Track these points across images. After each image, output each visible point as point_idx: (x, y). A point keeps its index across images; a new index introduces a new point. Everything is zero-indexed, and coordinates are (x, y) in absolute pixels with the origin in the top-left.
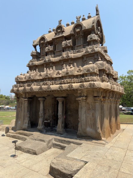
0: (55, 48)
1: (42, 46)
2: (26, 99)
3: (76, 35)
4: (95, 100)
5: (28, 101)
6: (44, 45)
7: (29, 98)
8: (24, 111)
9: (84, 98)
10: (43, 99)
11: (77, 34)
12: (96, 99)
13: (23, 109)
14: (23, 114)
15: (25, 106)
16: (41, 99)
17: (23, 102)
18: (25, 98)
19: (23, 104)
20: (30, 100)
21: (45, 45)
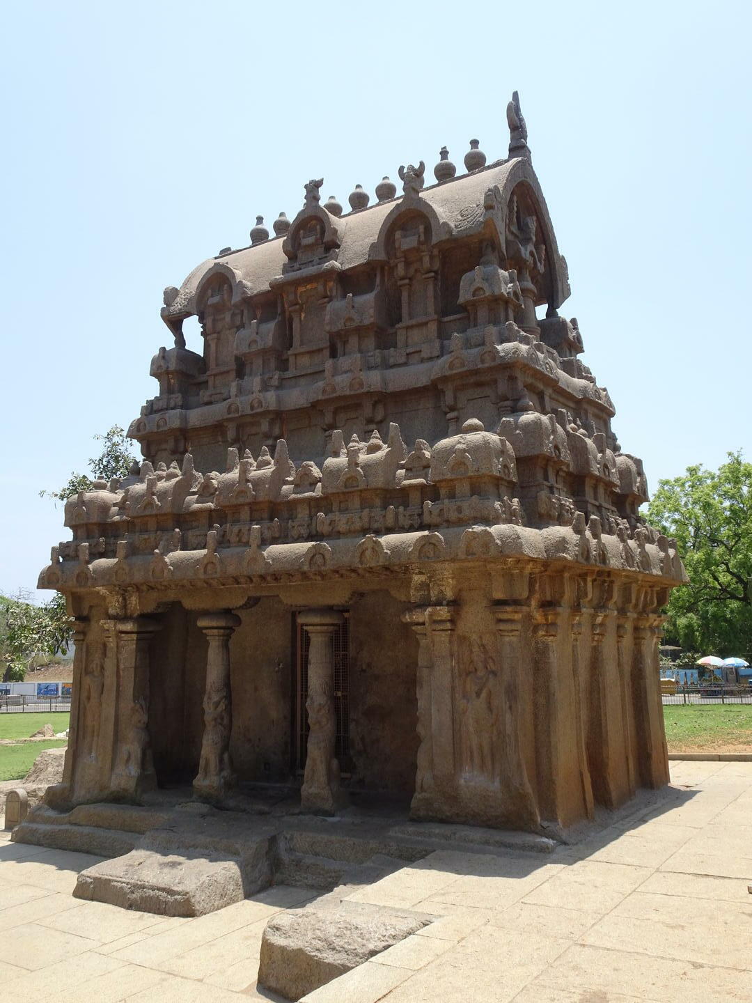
0: (286, 337)
1: (214, 321)
2: (129, 627)
3: (401, 270)
4: (500, 621)
5: (137, 633)
6: (228, 317)
7: (144, 618)
8: (118, 691)
9: (444, 612)
10: (222, 623)
11: (408, 264)
12: (502, 616)
13: (110, 680)
14: (109, 711)
15: (122, 666)
16: (214, 624)
17: (112, 643)
18: (124, 618)
19: (109, 654)
20: (150, 629)
21: (233, 315)
